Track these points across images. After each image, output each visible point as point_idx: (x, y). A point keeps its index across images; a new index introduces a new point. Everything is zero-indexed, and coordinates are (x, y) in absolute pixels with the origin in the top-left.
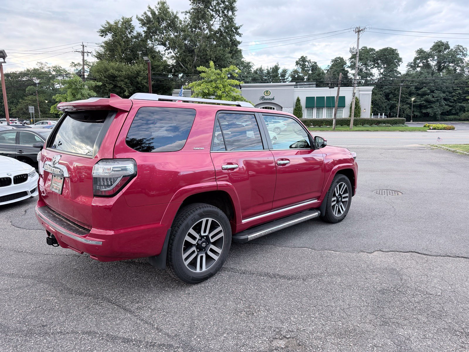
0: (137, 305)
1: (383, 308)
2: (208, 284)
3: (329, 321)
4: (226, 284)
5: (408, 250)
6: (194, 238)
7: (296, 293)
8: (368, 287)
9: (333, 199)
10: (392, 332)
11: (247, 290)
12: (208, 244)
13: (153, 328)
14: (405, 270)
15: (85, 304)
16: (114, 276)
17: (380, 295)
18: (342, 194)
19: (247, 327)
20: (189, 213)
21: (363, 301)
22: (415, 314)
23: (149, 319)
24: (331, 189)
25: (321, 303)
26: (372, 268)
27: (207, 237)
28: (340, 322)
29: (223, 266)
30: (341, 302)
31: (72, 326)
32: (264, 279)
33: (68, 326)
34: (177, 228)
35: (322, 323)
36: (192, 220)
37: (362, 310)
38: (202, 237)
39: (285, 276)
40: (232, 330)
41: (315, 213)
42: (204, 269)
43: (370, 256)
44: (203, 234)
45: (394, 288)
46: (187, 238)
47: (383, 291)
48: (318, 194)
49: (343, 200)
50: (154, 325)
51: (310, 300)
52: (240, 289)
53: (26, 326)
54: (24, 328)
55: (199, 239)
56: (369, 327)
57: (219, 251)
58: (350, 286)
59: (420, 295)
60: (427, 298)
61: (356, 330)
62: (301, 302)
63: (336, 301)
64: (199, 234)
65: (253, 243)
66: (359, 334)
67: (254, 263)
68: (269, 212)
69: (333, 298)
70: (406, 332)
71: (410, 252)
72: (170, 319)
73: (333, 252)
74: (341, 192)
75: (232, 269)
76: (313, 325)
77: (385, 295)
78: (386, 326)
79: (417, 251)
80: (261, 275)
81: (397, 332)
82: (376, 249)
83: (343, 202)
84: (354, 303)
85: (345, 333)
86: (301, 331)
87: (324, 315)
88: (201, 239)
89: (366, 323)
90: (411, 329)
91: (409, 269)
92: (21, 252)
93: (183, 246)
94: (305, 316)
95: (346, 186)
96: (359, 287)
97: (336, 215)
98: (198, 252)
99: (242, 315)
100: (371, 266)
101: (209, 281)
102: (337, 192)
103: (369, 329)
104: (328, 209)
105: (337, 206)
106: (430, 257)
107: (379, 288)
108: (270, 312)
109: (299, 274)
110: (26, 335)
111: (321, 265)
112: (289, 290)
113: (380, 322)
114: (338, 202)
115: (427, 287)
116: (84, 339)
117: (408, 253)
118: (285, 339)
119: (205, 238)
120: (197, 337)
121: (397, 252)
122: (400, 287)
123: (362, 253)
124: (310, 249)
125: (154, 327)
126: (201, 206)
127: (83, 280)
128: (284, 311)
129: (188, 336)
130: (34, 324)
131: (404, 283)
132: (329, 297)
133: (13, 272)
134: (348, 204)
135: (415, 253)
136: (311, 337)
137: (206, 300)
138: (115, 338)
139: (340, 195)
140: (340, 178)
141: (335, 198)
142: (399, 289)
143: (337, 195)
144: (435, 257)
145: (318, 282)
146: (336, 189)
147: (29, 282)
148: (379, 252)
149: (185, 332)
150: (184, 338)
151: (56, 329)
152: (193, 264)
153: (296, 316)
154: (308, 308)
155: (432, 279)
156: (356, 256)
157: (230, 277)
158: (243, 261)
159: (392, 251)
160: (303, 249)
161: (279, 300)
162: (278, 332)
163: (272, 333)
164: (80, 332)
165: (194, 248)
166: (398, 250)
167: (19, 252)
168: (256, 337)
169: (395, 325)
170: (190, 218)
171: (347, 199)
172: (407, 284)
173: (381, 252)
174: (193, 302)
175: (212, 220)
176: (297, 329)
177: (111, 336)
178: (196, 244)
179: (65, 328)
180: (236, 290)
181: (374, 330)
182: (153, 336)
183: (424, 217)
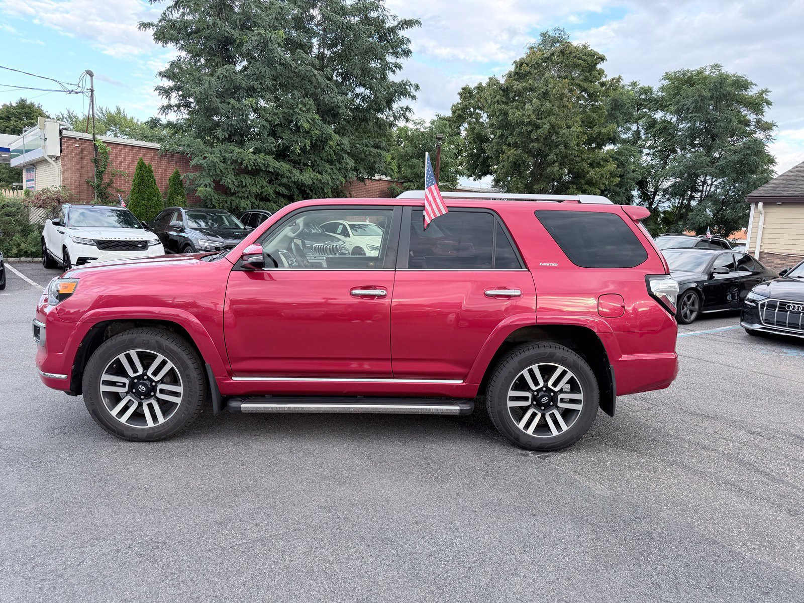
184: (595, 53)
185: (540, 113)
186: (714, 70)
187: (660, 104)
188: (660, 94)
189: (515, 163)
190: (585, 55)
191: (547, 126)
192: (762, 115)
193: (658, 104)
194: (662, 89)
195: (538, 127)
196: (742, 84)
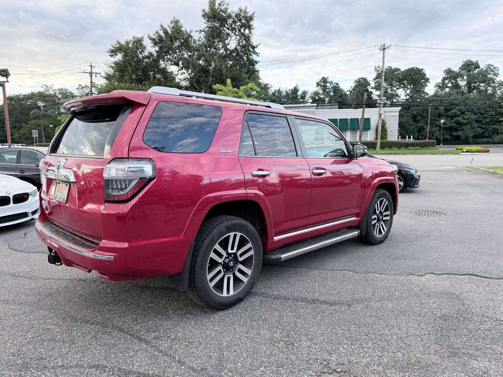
0: (154, 334)
1: (448, 337)
2: (237, 310)
3: (385, 352)
4: (258, 310)
5: (465, 273)
6: (220, 255)
7: (341, 320)
8: (425, 313)
9: (374, 217)
10: (465, 365)
11: (283, 317)
12: (236, 264)
13: (174, 360)
14: (466, 294)
15: (92, 334)
16: (126, 302)
17: (442, 321)
18: (383, 211)
19: (288, 359)
20: (215, 225)
21: (423, 328)
22: (488, 343)
23: (169, 351)
24: (372, 205)
25: (373, 332)
26: (426, 292)
27: (235, 254)
28: (400, 353)
29: (253, 290)
30: (396, 330)
31: (76, 359)
32: (301, 304)
33: (72, 358)
34: (201, 243)
35: (378, 354)
36: (218, 234)
37: (424, 339)
38: (229, 255)
39: (327, 302)
40: (270, 363)
41: (354, 231)
42: (232, 293)
43: (422, 279)
44: (230, 251)
45: (457, 314)
46: (213, 255)
47: (444, 318)
48: (357, 211)
49: (384, 219)
50: (175, 357)
51: (359, 328)
52: (275, 316)
53: (21, 359)
54: (19, 362)
55: (226, 258)
56: (435, 359)
57: (249, 272)
58: (404, 311)
59: (489, 321)
60: (498, 325)
61: (420, 362)
62: (349, 330)
63: (391, 329)
64: (226, 251)
65: (284, 266)
66: (424, 367)
67: (288, 287)
68: (304, 229)
69: (387, 326)
70: (482, 365)
71: (467, 274)
72: (194, 350)
73: (378, 275)
74: (382, 210)
75: (263, 293)
76: (367, 357)
77: (448, 322)
78: (456, 358)
79: (475, 274)
80: (298, 300)
81: (471, 365)
82: (428, 272)
83: (384, 221)
84: (412, 331)
85: (408, 366)
86: (354, 364)
87: (378, 345)
88: (228, 256)
89: (431, 354)
90: (486, 361)
91: (469, 293)
92: (19, 276)
93: (208, 265)
94: (356, 346)
95: (387, 202)
96: (415, 313)
97: (377, 236)
98: (224, 272)
99: (280, 345)
100: (424, 290)
101: (238, 308)
102: (378, 209)
103: (436, 361)
104: (368, 228)
105: (378, 225)
106: (492, 280)
107: (439, 314)
108: (314, 341)
109: (342, 299)
110: (20, 370)
111: (367, 290)
112: (333, 317)
113: (448, 353)
114: (378, 220)
115: (495, 313)
116: (91, 374)
117: (465, 276)
118: (335, 373)
119: (233, 256)
120: (228, 371)
121: (452, 274)
122: (464, 313)
123: (412, 276)
124: (351, 273)
125: (176, 360)
126: (228, 218)
127: (90, 306)
128: (330, 341)
129: (217, 371)
130: (30, 357)
131: (467, 308)
132: (381, 324)
133: (8, 298)
134: (389, 224)
135: (474, 276)
136: (367, 371)
137: (235, 329)
138: (129, 372)
139: (381, 212)
140: (380, 193)
141: (376, 216)
142: (463, 316)
143: (378, 212)
144: (497, 280)
145: (366, 308)
146: (376, 206)
147: (26, 309)
148: (432, 275)
149: (213, 366)
150: (213, 373)
151: (57, 363)
152: (219, 286)
153: (345, 346)
154: (359, 337)
155: (499, 303)
156: (405, 279)
157: (261, 302)
158: (275, 285)
159: (446, 274)
160: (343, 272)
161: (323, 328)
162: (326, 365)
163: (318, 366)
164: (86, 366)
165: (220, 268)
166: (452, 273)
167: (16, 276)
168: (299, 370)
169: (466, 356)
170: (215, 231)
171: (388, 218)
172: (471, 309)
173: (434, 275)
174: (221, 331)
175: (241, 235)
176: (349, 362)
177: (124, 370)
178: (223, 263)
179: (68, 362)
180: (270, 317)
181: (442, 363)
182: (174, 370)
183: (475, 238)
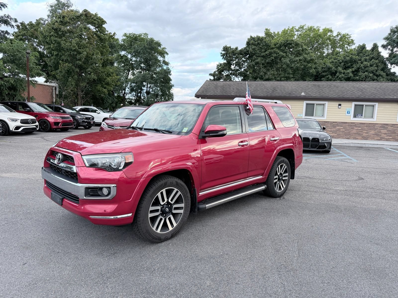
184: (102, 19)
185: (80, 45)
186: (145, 36)
187: (123, 48)
188: (122, 43)
189: (68, 71)
190: (97, 19)
191: (85, 53)
192: (164, 58)
193: (122, 47)
194: (124, 40)
195: (80, 53)
196: (159, 45)
